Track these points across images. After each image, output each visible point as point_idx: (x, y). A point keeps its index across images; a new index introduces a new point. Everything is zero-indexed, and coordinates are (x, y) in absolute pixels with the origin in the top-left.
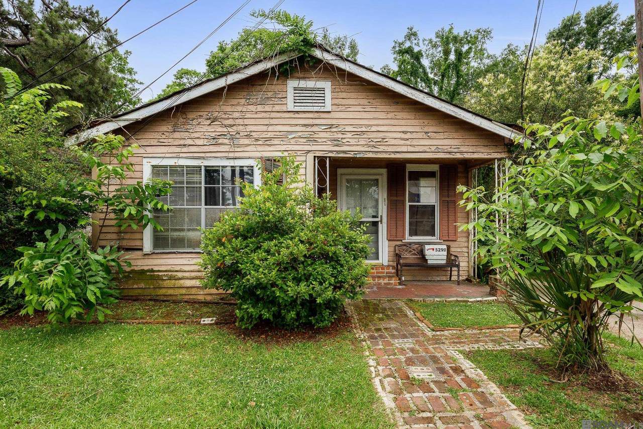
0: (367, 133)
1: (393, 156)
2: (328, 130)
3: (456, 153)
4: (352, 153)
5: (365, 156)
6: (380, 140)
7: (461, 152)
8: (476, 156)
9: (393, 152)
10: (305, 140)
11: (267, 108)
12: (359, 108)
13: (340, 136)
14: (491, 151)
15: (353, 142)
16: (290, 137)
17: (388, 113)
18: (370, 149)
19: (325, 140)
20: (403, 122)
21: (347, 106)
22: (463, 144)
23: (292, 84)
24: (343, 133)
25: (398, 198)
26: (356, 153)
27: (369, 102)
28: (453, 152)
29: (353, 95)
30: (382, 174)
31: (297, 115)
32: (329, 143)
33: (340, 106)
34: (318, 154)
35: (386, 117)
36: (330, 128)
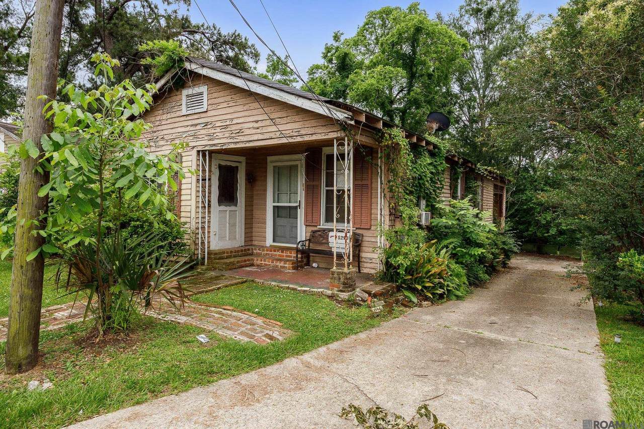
0: (231, 126)
1: (248, 145)
2: (206, 127)
3: (296, 136)
4: (220, 145)
5: (228, 147)
6: (238, 131)
7: (301, 136)
8: (314, 138)
9: (247, 141)
10: (191, 138)
11: (173, 115)
12: (225, 105)
13: (213, 131)
14: (328, 131)
15: (220, 135)
16: (184, 136)
17: (244, 105)
18: (232, 141)
19: (203, 136)
20: (255, 112)
21: (217, 105)
22: (303, 126)
23: (185, 92)
24: (214, 127)
25: (314, 183)
26: (222, 145)
27: (231, 98)
28: (295, 136)
29: (221, 94)
30: (300, 160)
31: (188, 118)
32: (206, 138)
33: (213, 105)
34: (200, 148)
35: (242, 110)
36: (206, 125)
